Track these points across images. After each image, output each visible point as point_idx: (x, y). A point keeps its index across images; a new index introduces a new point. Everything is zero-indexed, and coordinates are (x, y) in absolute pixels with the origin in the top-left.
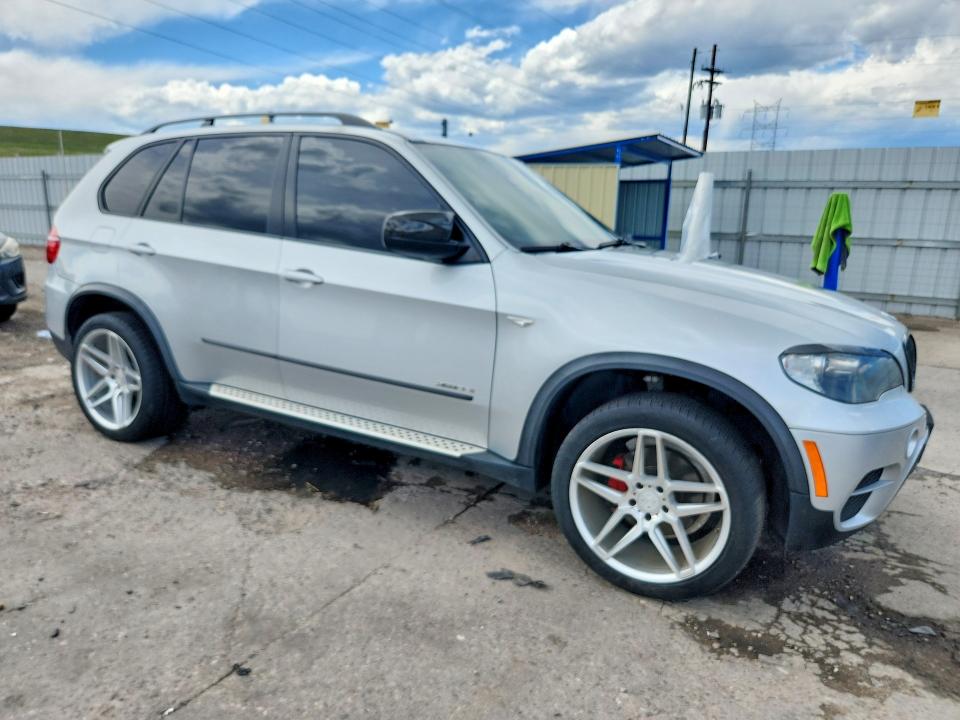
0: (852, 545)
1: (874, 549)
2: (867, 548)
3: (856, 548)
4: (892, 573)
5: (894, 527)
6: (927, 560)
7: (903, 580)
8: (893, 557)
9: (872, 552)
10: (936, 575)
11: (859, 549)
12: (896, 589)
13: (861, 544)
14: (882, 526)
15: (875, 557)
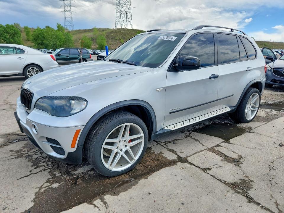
0: (38, 152)
1: (32, 154)
2: (34, 153)
3: (37, 151)
4: (25, 149)
5: (28, 166)
6: (15, 158)
7: (22, 148)
8: (26, 154)
9: (32, 152)
10: (12, 154)
11: (36, 152)
12: (23, 145)
13: (36, 154)
14: (32, 164)
15: (31, 152)
